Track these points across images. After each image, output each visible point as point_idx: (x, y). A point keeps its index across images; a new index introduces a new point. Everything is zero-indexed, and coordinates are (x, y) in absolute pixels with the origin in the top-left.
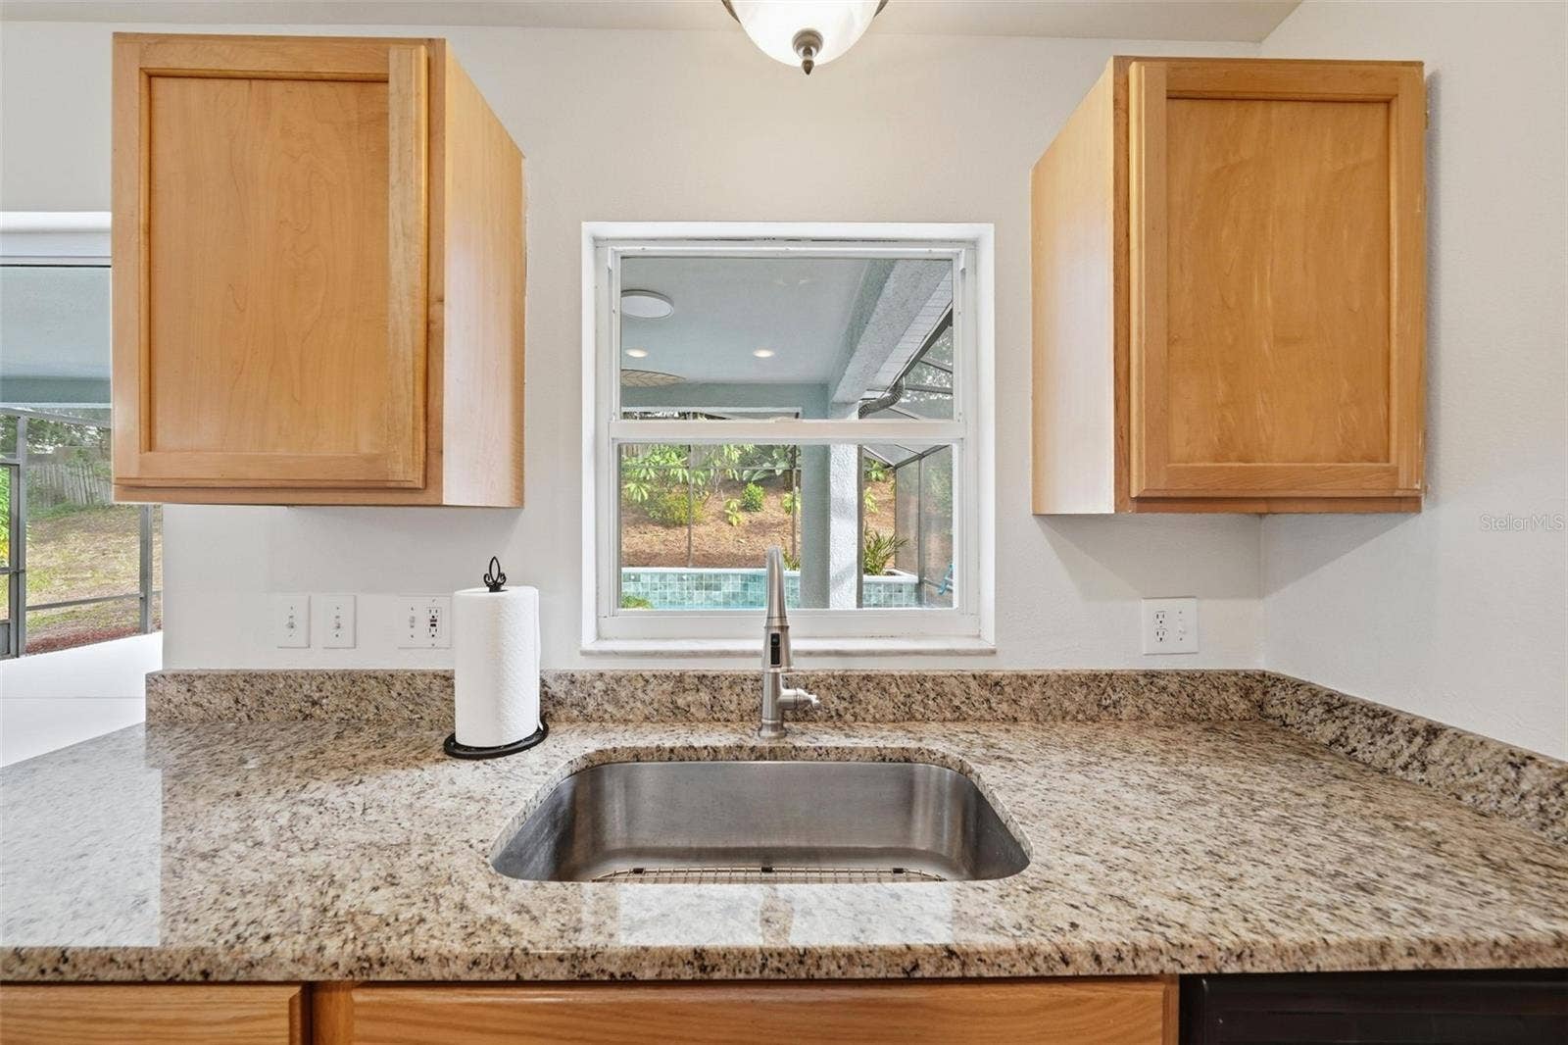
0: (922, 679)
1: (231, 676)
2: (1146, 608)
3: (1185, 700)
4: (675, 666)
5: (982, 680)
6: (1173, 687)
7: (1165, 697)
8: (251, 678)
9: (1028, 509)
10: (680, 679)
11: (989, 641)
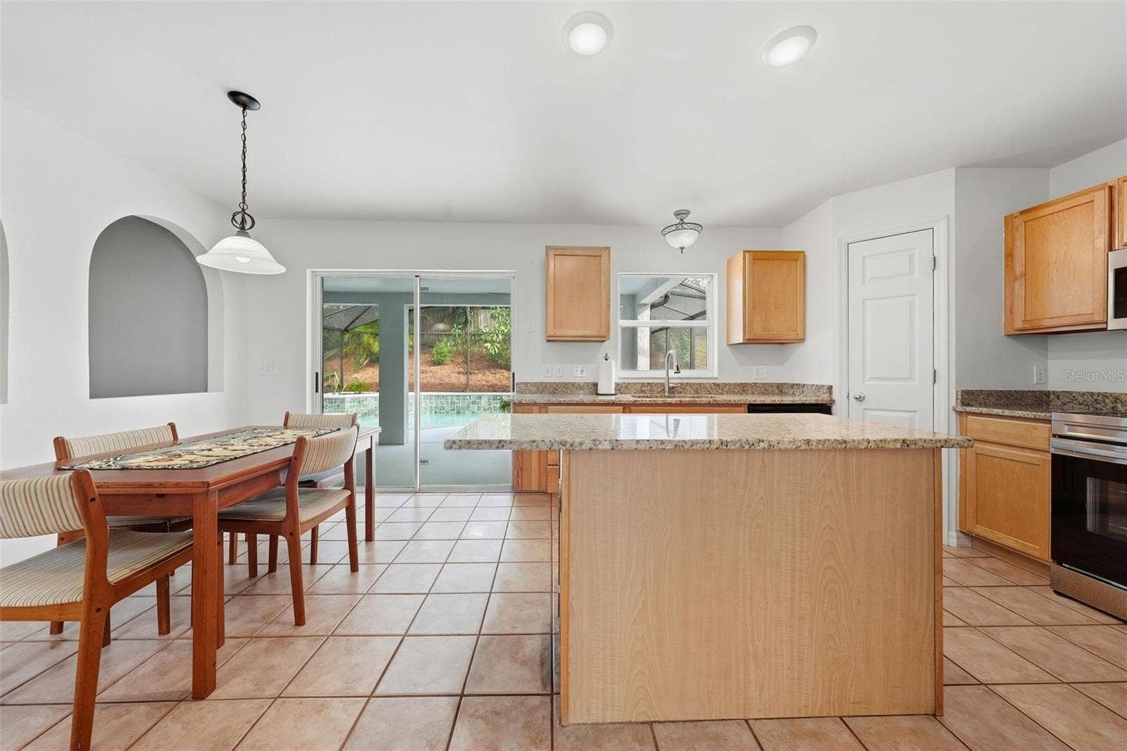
0: (700, 384)
1: (536, 383)
2: (755, 368)
3: (763, 389)
4: (641, 381)
5: (715, 384)
6: (760, 386)
7: (758, 389)
8: (541, 383)
9: (726, 344)
10: (643, 384)
11: (716, 376)
